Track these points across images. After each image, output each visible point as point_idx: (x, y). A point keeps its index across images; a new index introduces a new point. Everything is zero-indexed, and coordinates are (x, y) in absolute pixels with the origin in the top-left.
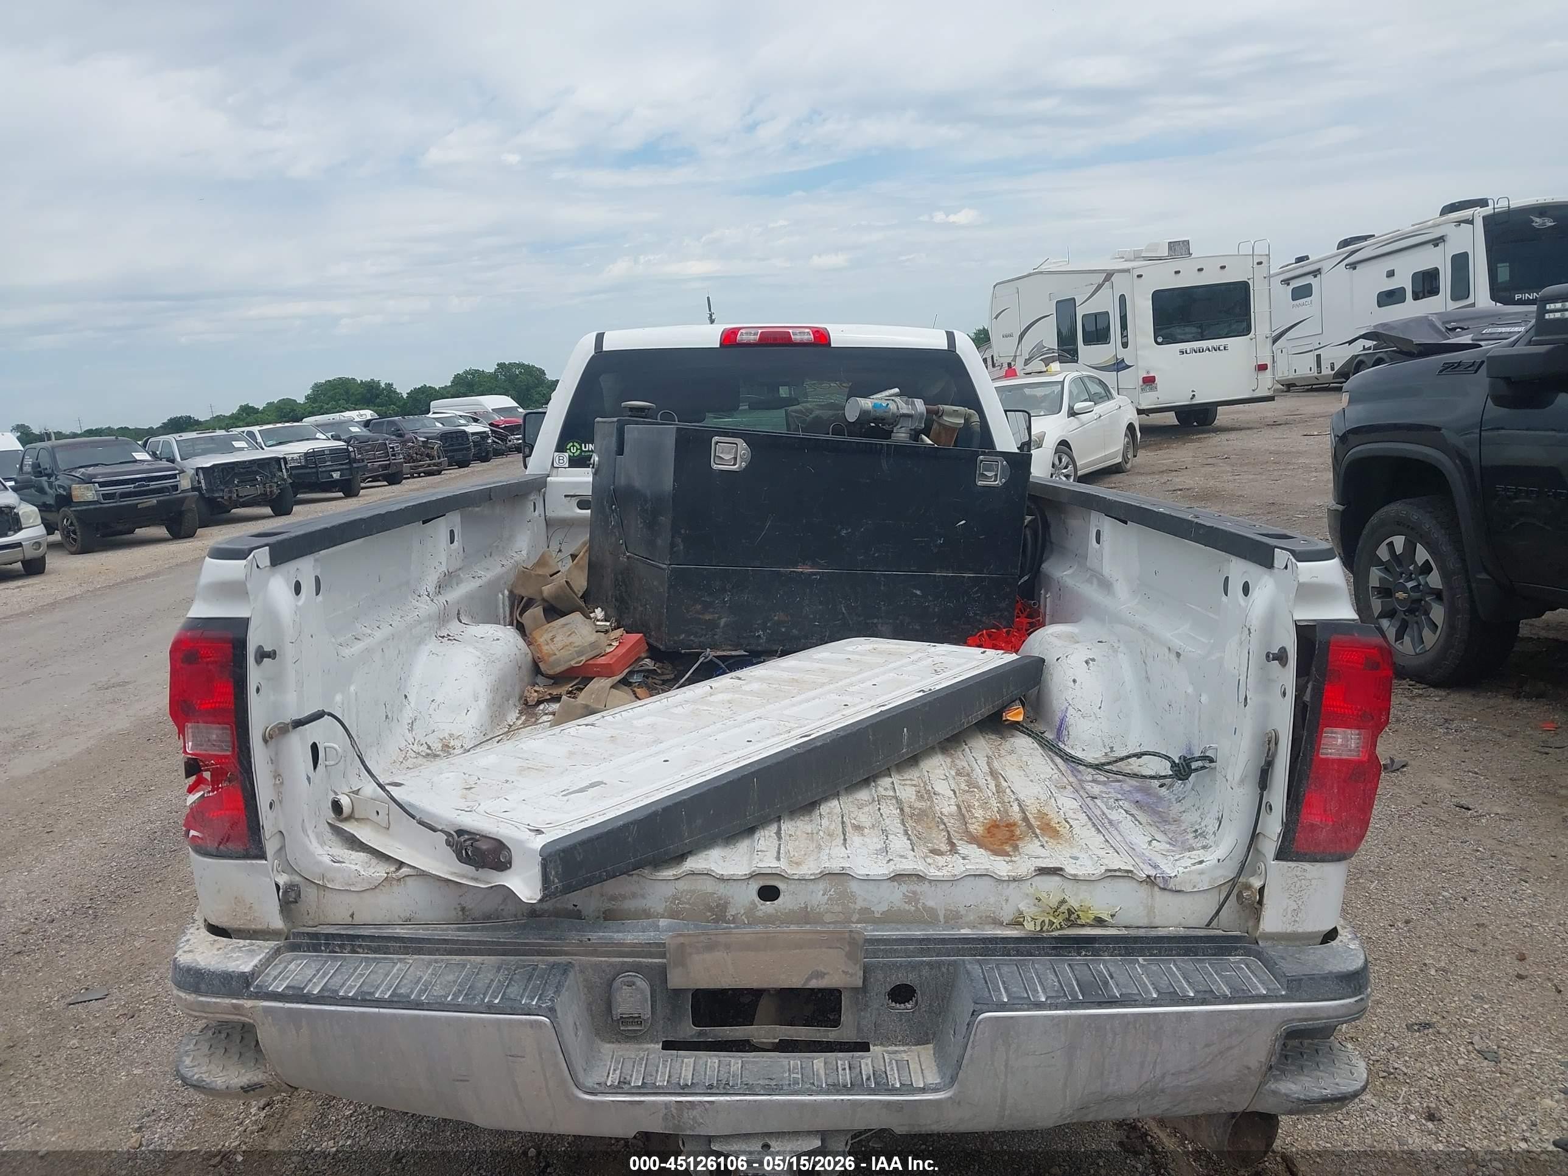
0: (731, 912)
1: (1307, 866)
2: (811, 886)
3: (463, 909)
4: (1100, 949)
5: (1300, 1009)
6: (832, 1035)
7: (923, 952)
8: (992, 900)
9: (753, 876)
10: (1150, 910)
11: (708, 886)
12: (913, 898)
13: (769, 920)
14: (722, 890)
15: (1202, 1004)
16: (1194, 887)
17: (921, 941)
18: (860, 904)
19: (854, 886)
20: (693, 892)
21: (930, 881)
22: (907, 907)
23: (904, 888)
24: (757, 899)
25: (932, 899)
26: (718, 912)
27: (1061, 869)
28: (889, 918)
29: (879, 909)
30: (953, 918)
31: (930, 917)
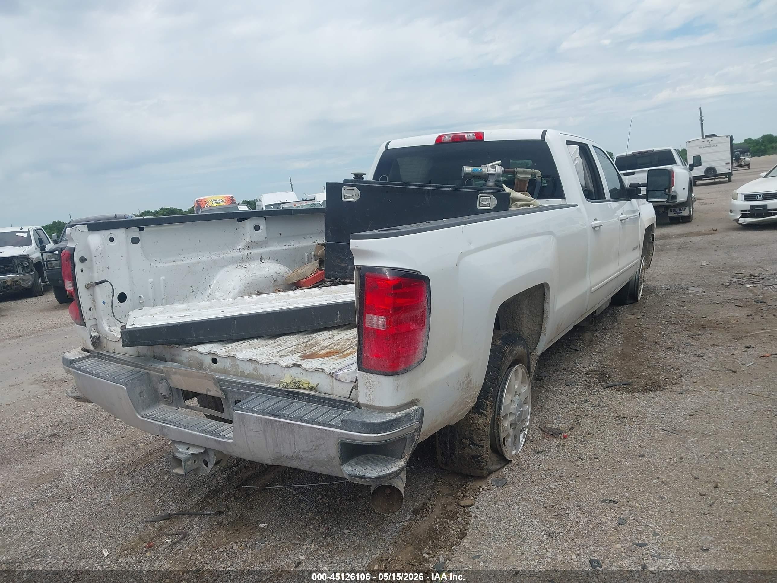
0: (204, 366)
1: (371, 375)
2: (226, 360)
3: (138, 352)
4: (301, 398)
5: (345, 433)
6: (223, 416)
7: (244, 388)
8: (280, 374)
9: (209, 353)
10: (332, 388)
11: (197, 355)
12: (256, 370)
13: (215, 371)
14: (202, 357)
15: (308, 423)
16: (346, 380)
17: (243, 384)
18: (240, 370)
19: (238, 362)
20: (193, 356)
21: (261, 364)
22: (255, 373)
23: (253, 365)
24: (211, 362)
25: (262, 371)
26: (200, 366)
27: (301, 365)
28: (249, 376)
29: (247, 372)
30: (269, 380)
31: (260, 378)
